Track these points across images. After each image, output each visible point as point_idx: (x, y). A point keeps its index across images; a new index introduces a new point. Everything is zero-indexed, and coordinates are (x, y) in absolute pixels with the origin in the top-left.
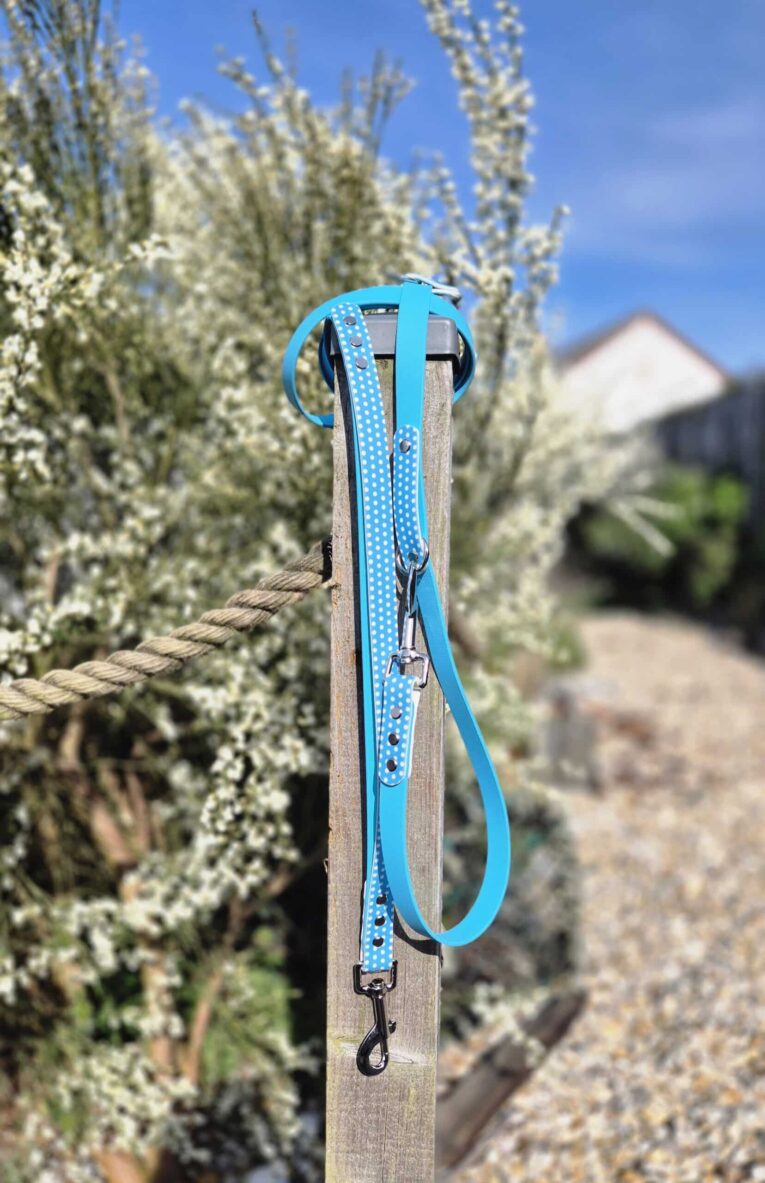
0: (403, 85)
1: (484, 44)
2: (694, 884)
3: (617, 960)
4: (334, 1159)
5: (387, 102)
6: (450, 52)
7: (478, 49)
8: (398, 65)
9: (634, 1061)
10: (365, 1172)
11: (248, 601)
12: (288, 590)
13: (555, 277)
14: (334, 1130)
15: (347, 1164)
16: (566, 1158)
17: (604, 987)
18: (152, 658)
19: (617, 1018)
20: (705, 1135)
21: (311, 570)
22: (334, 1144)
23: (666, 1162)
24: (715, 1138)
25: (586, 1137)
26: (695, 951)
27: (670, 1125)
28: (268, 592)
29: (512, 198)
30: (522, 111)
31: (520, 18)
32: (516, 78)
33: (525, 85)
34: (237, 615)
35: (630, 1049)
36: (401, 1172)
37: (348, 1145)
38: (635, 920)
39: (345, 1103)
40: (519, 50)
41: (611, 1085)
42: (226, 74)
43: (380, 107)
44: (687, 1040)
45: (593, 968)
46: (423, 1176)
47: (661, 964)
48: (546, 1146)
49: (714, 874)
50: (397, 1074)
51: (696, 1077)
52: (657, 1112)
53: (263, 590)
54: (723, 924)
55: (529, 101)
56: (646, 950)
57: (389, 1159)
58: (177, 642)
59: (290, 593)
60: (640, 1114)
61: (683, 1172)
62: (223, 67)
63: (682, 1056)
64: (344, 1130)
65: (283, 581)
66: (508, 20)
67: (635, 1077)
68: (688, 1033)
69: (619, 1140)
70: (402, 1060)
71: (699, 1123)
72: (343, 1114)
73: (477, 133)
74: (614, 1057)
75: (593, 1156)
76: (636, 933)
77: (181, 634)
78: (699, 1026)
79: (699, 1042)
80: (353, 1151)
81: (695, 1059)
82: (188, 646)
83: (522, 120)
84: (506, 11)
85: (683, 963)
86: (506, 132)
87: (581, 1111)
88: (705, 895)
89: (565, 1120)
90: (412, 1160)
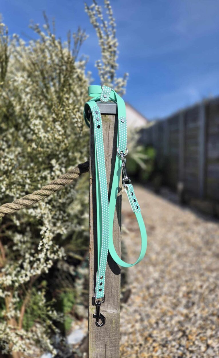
0: (85, 37)
1: (106, 28)
2: (153, 257)
3: (137, 280)
4: (91, 344)
5: (81, 41)
6: (97, 29)
7: (104, 29)
8: (84, 31)
9: (145, 307)
10: (100, 346)
11: (57, 182)
12: (69, 179)
13: (125, 92)
14: (91, 336)
15: (95, 345)
16: (131, 337)
17: (134, 287)
18: (28, 201)
19: (139, 296)
20: (166, 324)
21: (76, 173)
22: (91, 340)
23: (157, 333)
24: (169, 325)
25: (136, 330)
26: (156, 275)
27: (157, 323)
28: (63, 180)
29: (112, 70)
30: (115, 47)
31: (115, 22)
32: (114, 37)
33: (116, 40)
34: (54, 187)
35: (143, 304)
36: (111, 345)
37: (96, 339)
38: (140, 268)
39: (95, 327)
40: (115, 30)
41: (140, 314)
42: (31, 28)
43: (79, 42)
44: (158, 299)
45: (132, 283)
46: (117, 345)
47: (148, 280)
48: (125, 334)
49: (158, 254)
50: (109, 317)
51: (161, 309)
52: (153, 320)
53: (61, 179)
54: (162, 267)
55: (117, 44)
56: (144, 276)
57: (107, 341)
58: (35, 196)
59: (69, 180)
60: (148, 321)
61: (162, 336)
62: (31, 25)
63: (157, 304)
64: (94, 335)
65: (67, 176)
66: (112, 22)
67: (146, 311)
68: (158, 297)
69: (145, 329)
70: (111, 312)
71: (164, 321)
72: (94, 330)
73: (103, 52)
74: (140, 307)
75: (138, 335)
76: (140, 272)
77: (37, 193)
78: (160, 295)
79: (161, 299)
80: (97, 341)
81: (160, 304)
82: (39, 197)
83: (116, 49)
84: (112, 19)
85: (154, 279)
86: (111, 52)
87: (133, 323)
88: (156, 260)
89: (129, 326)
90: (114, 341)
